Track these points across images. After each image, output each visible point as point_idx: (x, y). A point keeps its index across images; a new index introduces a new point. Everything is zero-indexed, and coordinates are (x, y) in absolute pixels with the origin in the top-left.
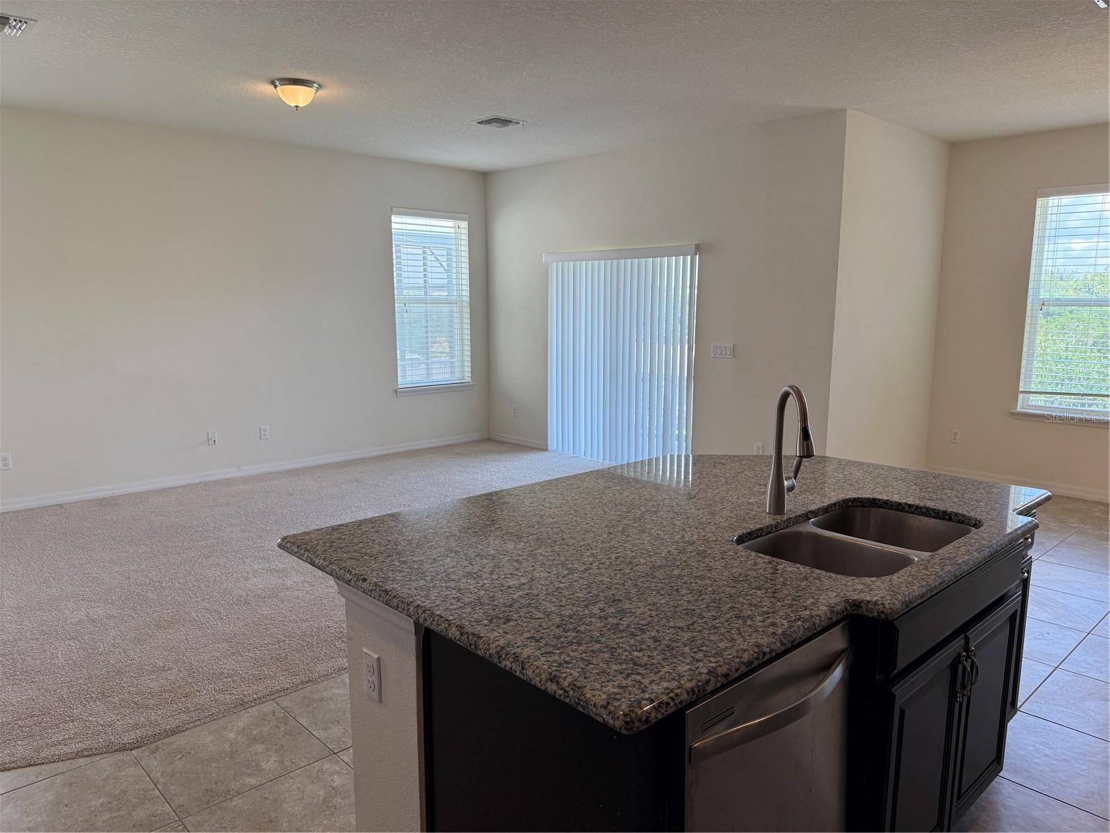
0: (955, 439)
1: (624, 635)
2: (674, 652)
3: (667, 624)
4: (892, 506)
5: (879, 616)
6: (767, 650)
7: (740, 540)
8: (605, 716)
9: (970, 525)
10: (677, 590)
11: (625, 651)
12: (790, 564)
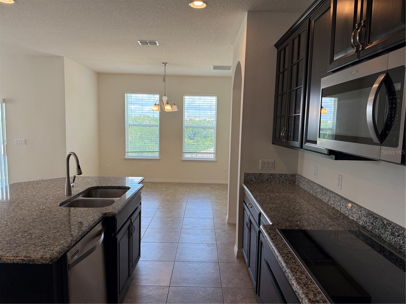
0: (108, 169)
1: (36, 239)
2: (57, 239)
3: (49, 233)
4: (103, 188)
5: (112, 216)
6: (85, 231)
7: (60, 205)
8: (42, 261)
9: (127, 189)
10: (47, 223)
11: (39, 243)
12: (81, 208)
